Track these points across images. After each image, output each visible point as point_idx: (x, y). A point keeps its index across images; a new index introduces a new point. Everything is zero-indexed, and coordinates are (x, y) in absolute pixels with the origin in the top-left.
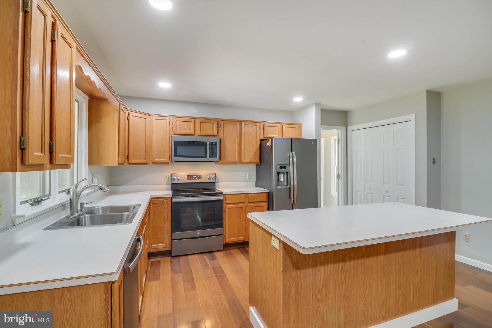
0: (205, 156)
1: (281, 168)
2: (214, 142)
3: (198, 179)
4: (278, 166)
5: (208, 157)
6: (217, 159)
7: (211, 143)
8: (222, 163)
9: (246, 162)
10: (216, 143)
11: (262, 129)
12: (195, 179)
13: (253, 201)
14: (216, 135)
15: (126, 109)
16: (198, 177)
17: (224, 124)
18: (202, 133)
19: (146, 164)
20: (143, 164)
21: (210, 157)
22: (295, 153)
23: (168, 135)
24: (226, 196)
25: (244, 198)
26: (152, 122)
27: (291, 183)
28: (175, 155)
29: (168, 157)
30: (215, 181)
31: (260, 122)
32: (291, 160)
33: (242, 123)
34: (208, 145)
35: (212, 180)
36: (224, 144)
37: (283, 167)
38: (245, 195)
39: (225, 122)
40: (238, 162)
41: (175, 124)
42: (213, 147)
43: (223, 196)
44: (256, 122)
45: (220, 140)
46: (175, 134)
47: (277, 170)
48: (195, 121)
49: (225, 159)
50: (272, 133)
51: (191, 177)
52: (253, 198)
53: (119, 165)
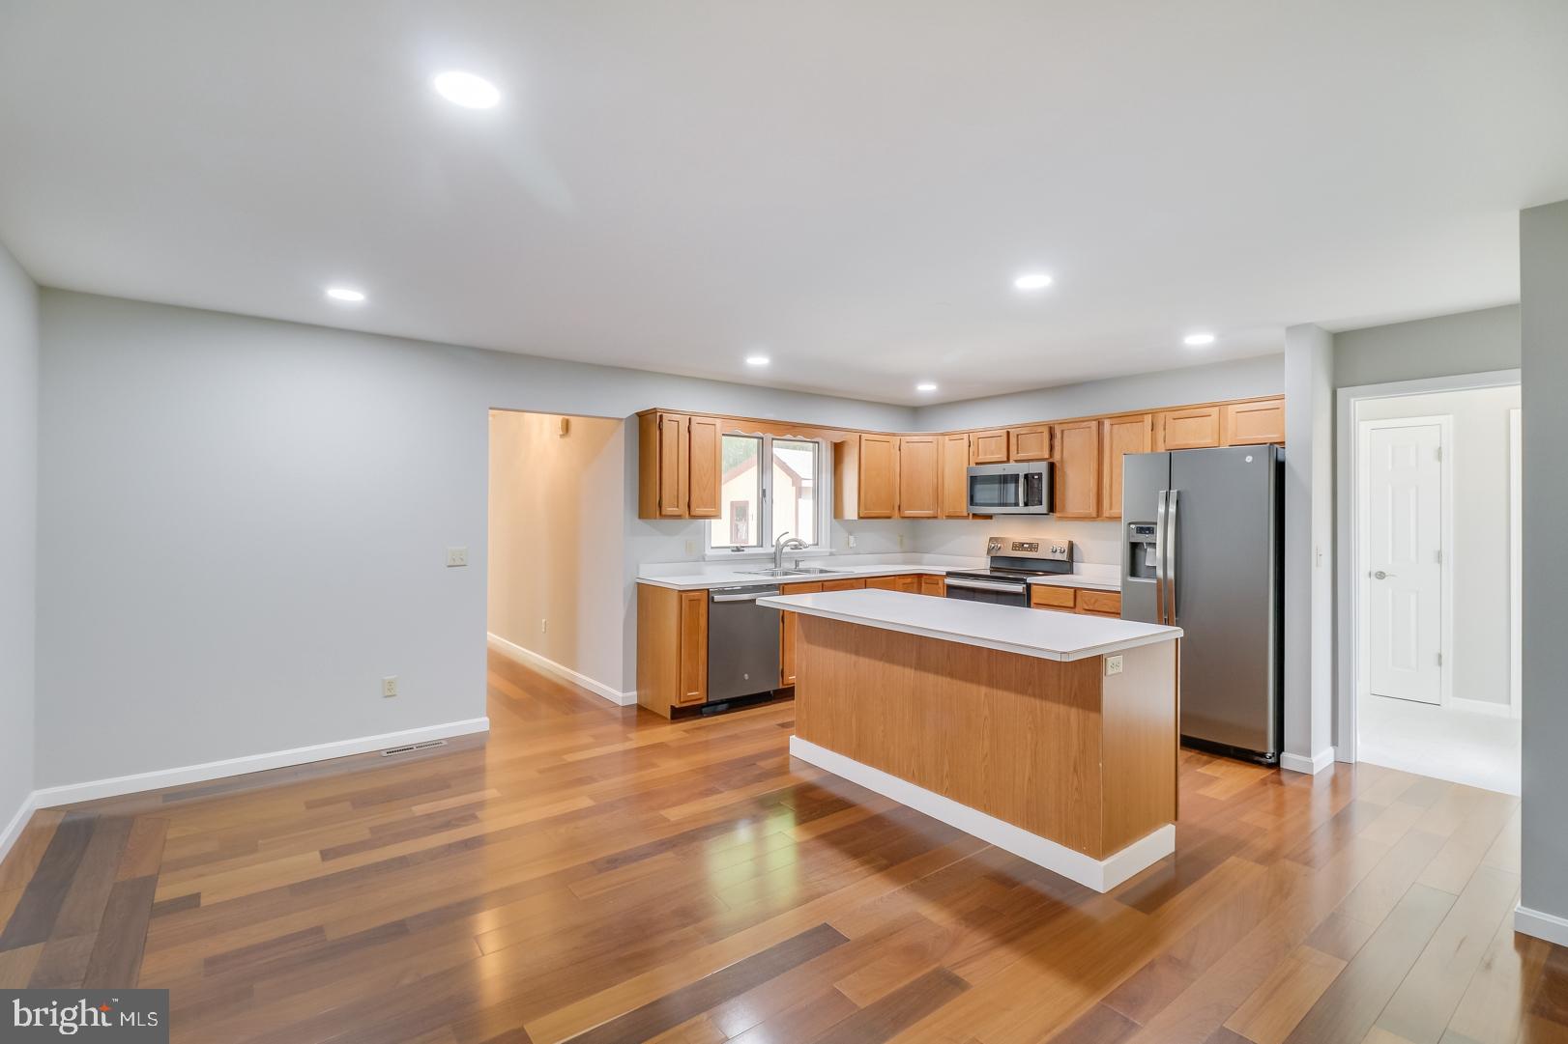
0: (1016, 504)
1: (1141, 530)
2: (1036, 474)
3: (1031, 550)
4: (1133, 526)
5: (1021, 504)
6: (1043, 508)
7: (1026, 476)
8: (1062, 518)
9: (1111, 515)
10: (1040, 475)
11: (1162, 428)
12: (1026, 549)
13: (1091, 608)
14: (1047, 456)
15: (894, 435)
16: (1033, 547)
17: (1062, 431)
18: (1022, 455)
19: (935, 517)
20: (929, 518)
21: (1026, 504)
22: (1174, 492)
23: (966, 465)
24: (1033, 588)
25: (1072, 597)
26: (944, 446)
27: (1160, 573)
28: (972, 501)
29: (963, 506)
30: (1064, 557)
31: (1154, 413)
32: (1161, 510)
33: (1103, 423)
34: (1021, 480)
35: (1058, 557)
36: (1064, 473)
37: (1147, 529)
38: (1075, 591)
39: (1065, 426)
40: (1094, 515)
41: (976, 444)
42: (1036, 483)
43: (1025, 586)
44: (1143, 414)
45: (1052, 467)
46: (977, 464)
47: (1129, 535)
48: (1008, 433)
49: (1063, 509)
50: (1194, 434)
51: (1020, 546)
52: (1093, 601)
53: (862, 518)
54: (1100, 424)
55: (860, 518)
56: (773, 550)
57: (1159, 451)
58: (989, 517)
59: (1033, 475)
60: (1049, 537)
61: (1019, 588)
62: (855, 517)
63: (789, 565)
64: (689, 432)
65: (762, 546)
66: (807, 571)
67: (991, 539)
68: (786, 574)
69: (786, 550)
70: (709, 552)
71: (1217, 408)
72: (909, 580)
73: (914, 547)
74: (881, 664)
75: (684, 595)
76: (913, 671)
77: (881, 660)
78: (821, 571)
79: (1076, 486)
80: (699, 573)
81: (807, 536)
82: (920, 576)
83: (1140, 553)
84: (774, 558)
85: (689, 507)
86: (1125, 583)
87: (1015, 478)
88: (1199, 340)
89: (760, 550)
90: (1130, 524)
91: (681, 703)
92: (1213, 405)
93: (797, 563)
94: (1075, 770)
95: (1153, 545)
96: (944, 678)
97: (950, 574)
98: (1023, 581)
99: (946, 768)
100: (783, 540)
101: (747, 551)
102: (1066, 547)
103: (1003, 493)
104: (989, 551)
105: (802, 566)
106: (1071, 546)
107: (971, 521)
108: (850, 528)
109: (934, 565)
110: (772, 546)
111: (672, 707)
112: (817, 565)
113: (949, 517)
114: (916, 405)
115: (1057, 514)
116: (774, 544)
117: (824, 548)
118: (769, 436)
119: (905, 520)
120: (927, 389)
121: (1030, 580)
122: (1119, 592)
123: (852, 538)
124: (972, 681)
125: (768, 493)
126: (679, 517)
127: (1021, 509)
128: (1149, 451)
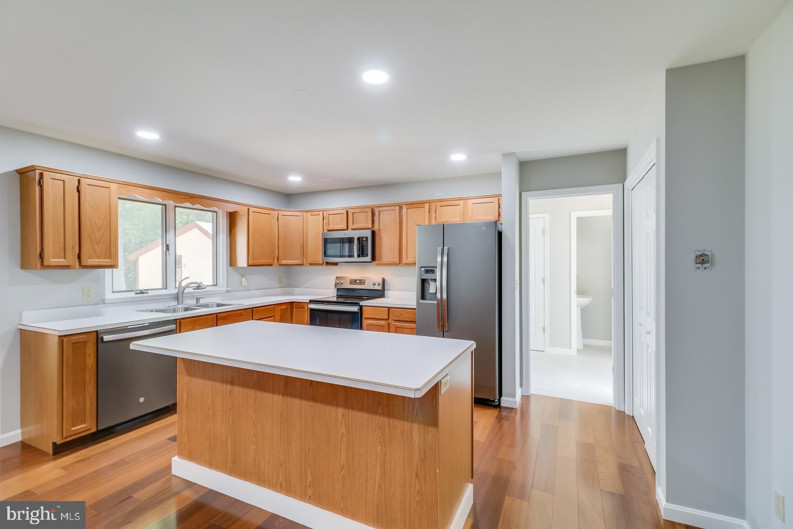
0: (351, 256)
1: (427, 271)
2: (365, 237)
3: (361, 284)
4: (423, 269)
5: (356, 256)
6: (369, 258)
7: (359, 239)
8: (379, 265)
9: (409, 262)
10: (367, 238)
11: (434, 212)
12: (358, 284)
13: (398, 319)
14: (370, 227)
15: (274, 210)
16: (362, 282)
17: (379, 211)
18: (355, 226)
19: (302, 265)
20: (298, 265)
21: (359, 256)
22: (446, 248)
23: (321, 231)
24: (364, 308)
25: (387, 313)
26: (307, 219)
27: (439, 296)
28: (325, 254)
29: (320, 257)
30: (380, 288)
31: (430, 202)
32: (439, 259)
33: (402, 208)
34: (356, 241)
35: (377, 287)
36: (381, 238)
37: (430, 270)
38: (389, 309)
39: (381, 209)
40: (398, 263)
41: (327, 217)
42: (364, 242)
43: (359, 307)
44: (424, 203)
45: (373, 233)
46: (328, 231)
47: (420, 275)
48: (347, 212)
49: (380, 259)
50: (450, 216)
51: (354, 282)
52: (399, 315)
53: (251, 266)
54: (401, 208)
55: (249, 265)
56: (176, 291)
57: (433, 224)
58: (336, 264)
59: (362, 238)
60: (371, 276)
61: (355, 309)
62: (245, 265)
63: (190, 302)
64: (78, 191)
65: (166, 288)
66: (206, 306)
67: (337, 278)
68: (186, 309)
69: (187, 290)
70: (109, 296)
71: (463, 201)
72: (284, 307)
73: (288, 284)
74: (253, 391)
75: (65, 340)
76: (281, 397)
77: (253, 388)
78: (218, 305)
79: (387, 245)
80: (98, 314)
81: (207, 280)
82: (292, 303)
83: (426, 285)
84: (177, 297)
85: (79, 257)
86: (418, 303)
87: (350, 240)
88: (458, 157)
89: (165, 292)
90: (421, 267)
91: (63, 439)
92: (461, 199)
93: (198, 300)
94: (417, 476)
95: (435, 280)
96: (307, 403)
97: (311, 302)
98: (358, 304)
99: (309, 479)
100: (184, 284)
101: (151, 293)
102: (381, 282)
103: (342, 249)
104: (336, 285)
105: (202, 302)
106: (384, 281)
107: (325, 267)
108: (242, 272)
109: (301, 296)
110: (176, 288)
111: (54, 444)
112: (217, 300)
113: (311, 264)
114: (289, 192)
115: (377, 262)
116: (177, 286)
117: (222, 286)
118: (171, 203)
119: (281, 267)
120: (295, 179)
121: (362, 303)
122: (415, 309)
123: (244, 280)
124: (331, 404)
125: (171, 248)
126: (67, 267)
127: (356, 259)
128: (428, 224)
